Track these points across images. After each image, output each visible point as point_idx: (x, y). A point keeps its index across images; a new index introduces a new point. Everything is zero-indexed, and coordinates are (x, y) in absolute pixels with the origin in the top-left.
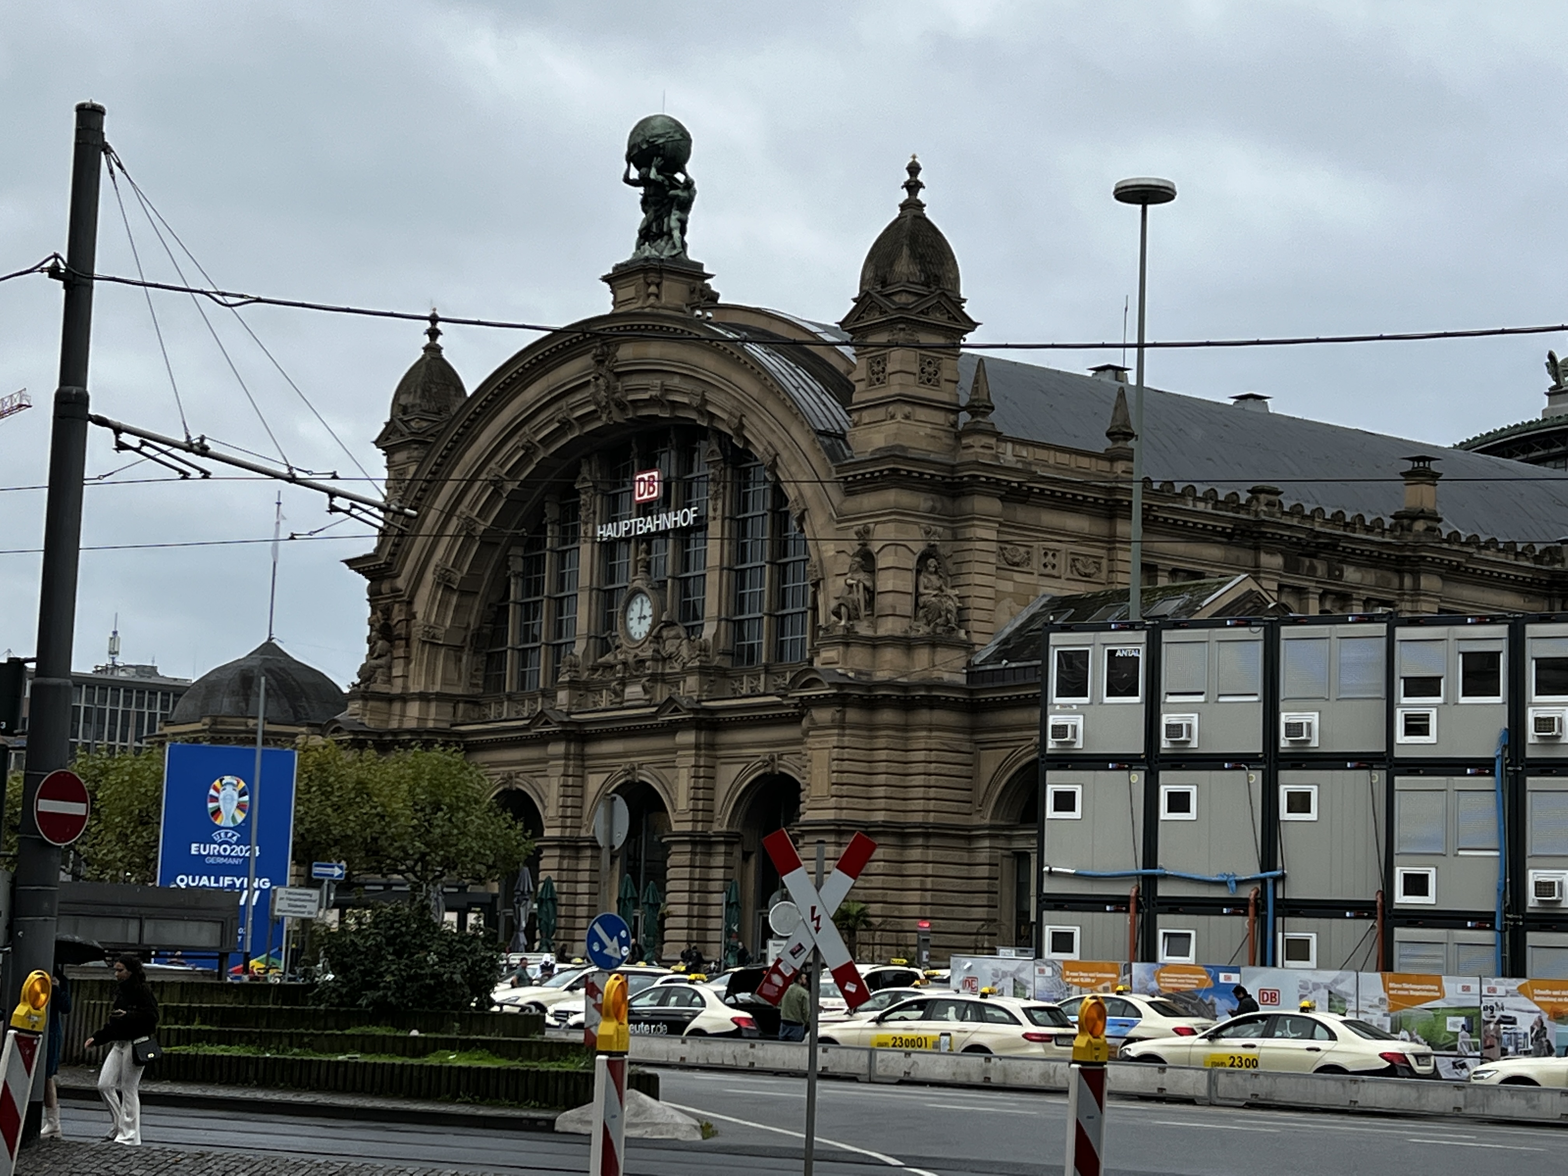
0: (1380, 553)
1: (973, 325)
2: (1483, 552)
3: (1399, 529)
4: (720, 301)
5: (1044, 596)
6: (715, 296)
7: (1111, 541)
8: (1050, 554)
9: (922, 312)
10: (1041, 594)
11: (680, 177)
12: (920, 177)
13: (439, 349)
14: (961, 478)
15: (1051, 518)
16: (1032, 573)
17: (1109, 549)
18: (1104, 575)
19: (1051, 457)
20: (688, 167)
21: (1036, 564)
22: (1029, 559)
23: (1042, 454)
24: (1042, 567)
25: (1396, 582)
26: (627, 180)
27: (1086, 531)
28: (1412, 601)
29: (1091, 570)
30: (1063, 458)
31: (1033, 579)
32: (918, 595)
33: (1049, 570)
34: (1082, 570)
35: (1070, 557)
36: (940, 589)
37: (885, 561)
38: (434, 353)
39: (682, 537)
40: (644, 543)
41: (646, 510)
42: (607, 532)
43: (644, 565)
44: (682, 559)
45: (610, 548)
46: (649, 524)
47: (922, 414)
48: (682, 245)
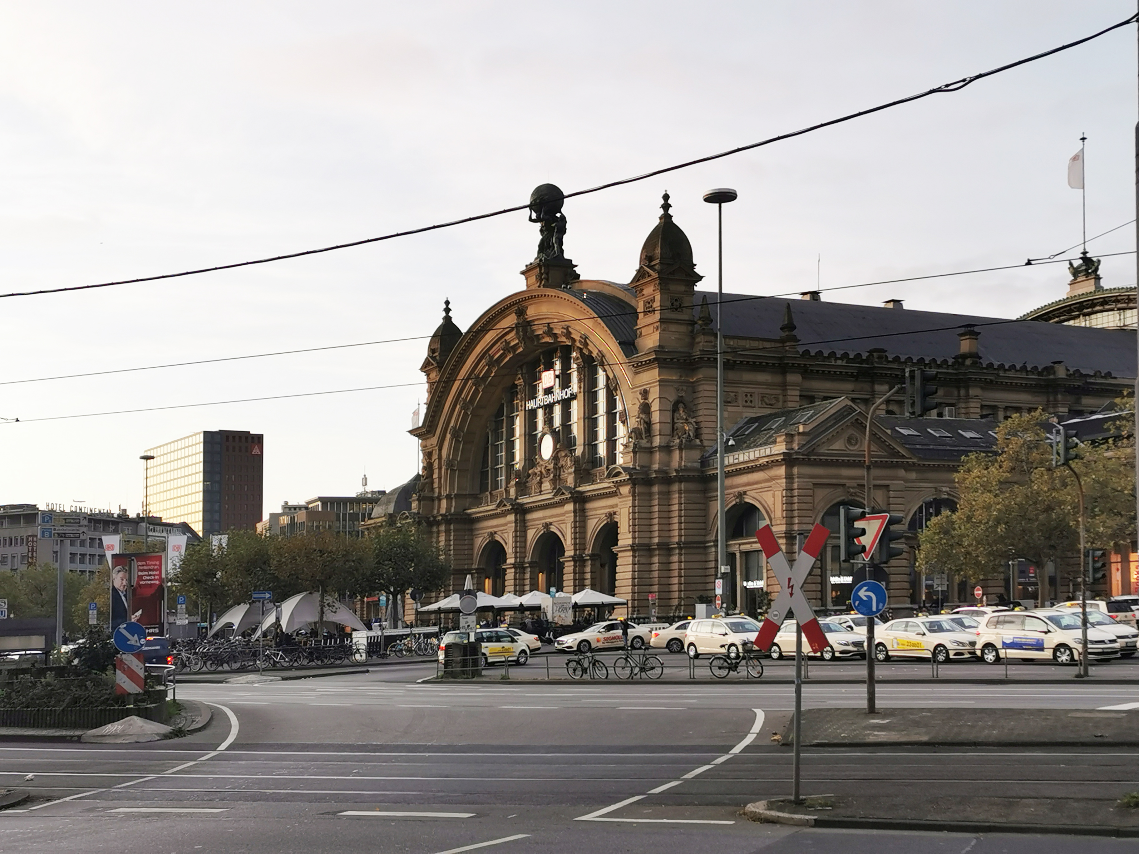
0: (945, 378)
2: (1008, 372)
3: (957, 364)
4: (581, 278)
5: (746, 417)
6: (578, 276)
7: (784, 386)
8: (749, 395)
9: (670, 273)
10: (744, 416)
11: (558, 215)
12: (670, 202)
13: (450, 317)
14: (695, 359)
15: (747, 376)
16: (739, 406)
17: (783, 390)
18: (780, 404)
19: (747, 344)
20: (563, 210)
21: (741, 402)
22: (736, 399)
23: (742, 343)
24: (744, 403)
25: (956, 393)
26: (531, 220)
27: (770, 381)
28: (966, 403)
29: (773, 402)
30: (755, 344)
31: (739, 409)
32: (674, 423)
33: (749, 404)
34: (768, 402)
35: (760, 395)
36: (686, 419)
37: (655, 407)
38: (448, 319)
39: (566, 404)
40: (549, 408)
41: (549, 391)
42: (531, 405)
43: (549, 421)
44: (566, 415)
45: (533, 413)
46: (550, 399)
47: (673, 328)
48: (562, 251)
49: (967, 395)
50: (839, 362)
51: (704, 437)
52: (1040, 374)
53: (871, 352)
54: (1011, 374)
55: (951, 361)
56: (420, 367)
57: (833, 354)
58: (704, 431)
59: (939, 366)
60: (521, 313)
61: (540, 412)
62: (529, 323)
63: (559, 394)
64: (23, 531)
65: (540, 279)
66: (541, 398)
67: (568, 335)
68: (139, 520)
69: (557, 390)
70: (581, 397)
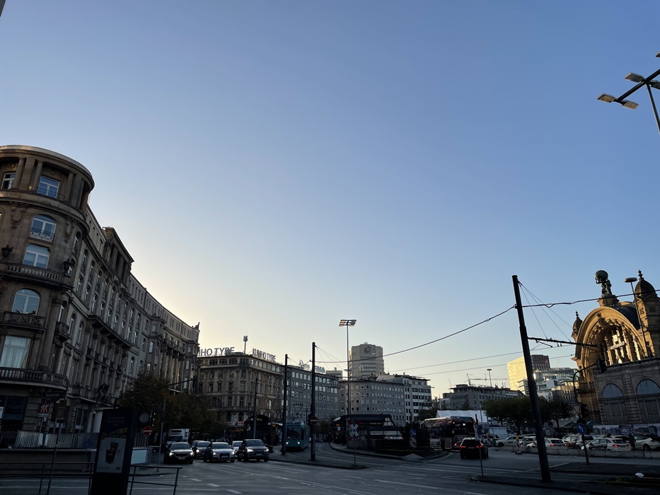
6: (618, 300)
9: (647, 298)
11: (607, 280)
12: (642, 273)
13: (578, 317)
40: (619, 349)
41: (617, 343)
42: (612, 348)
43: (620, 354)
44: (625, 352)
45: (613, 351)
46: (618, 346)
60: (599, 315)
61: (616, 351)
62: (603, 319)
63: (621, 344)
64: (464, 394)
65: (604, 302)
66: (615, 346)
67: (617, 322)
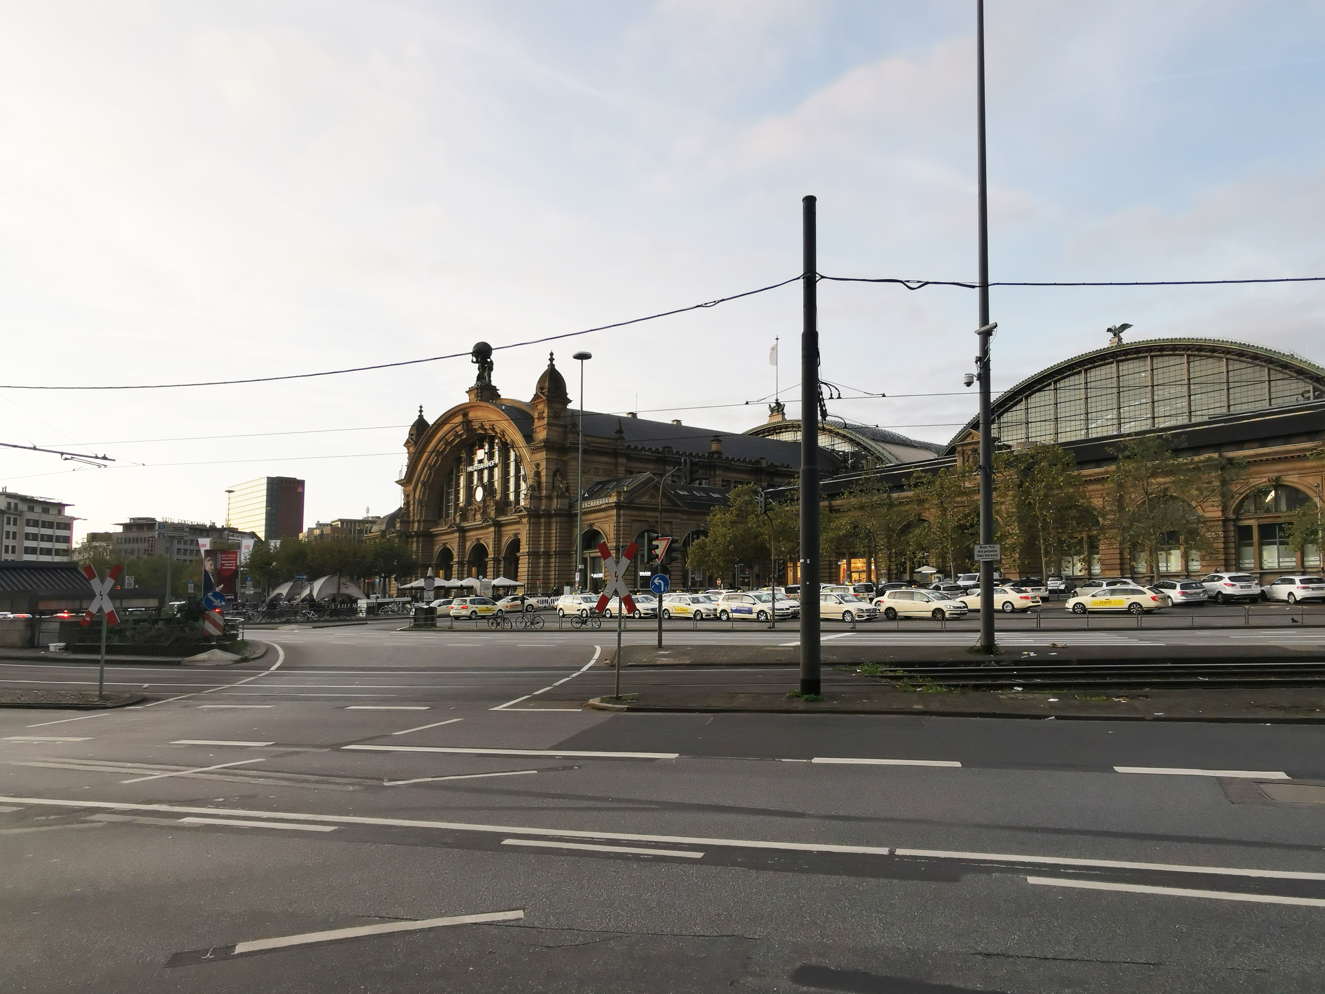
0: (703, 464)
1: (570, 401)
2: (736, 463)
3: (710, 457)
4: (501, 397)
6: (500, 396)
7: (616, 464)
8: (597, 469)
9: (553, 397)
10: (594, 480)
11: (489, 360)
12: (554, 357)
13: (423, 416)
14: (566, 447)
15: (596, 458)
16: (591, 475)
17: (616, 467)
18: (614, 475)
19: (597, 440)
20: (491, 357)
21: (592, 472)
22: (590, 471)
24: (594, 473)
25: (709, 472)
26: (472, 361)
27: (608, 462)
28: (714, 478)
29: (610, 473)
30: (601, 440)
31: (591, 477)
32: (554, 483)
33: (597, 474)
34: (607, 473)
35: (603, 469)
37: (543, 473)
38: (421, 417)
39: (491, 469)
40: (481, 472)
41: (481, 461)
42: (470, 469)
43: (481, 478)
44: (491, 476)
45: (471, 474)
46: (482, 466)
47: (555, 428)
48: (490, 381)
49: (715, 474)
50: (647, 453)
51: (571, 492)
52: (753, 464)
53: (664, 448)
54: (738, 463)
55: (706, 455)
56: (404, 443)
57: (643, 448)
58: (572, 488)
59: (700, 458)
60: (465, 415)
61: (476, 473)
62: (470, 422)
63: (487, 464)
64: (146, 534)
65: (477, 396)
66: (476, 466)
67: (493, 429)
68: (223, 529)
69: (486, 461)
70: (500, 465)
